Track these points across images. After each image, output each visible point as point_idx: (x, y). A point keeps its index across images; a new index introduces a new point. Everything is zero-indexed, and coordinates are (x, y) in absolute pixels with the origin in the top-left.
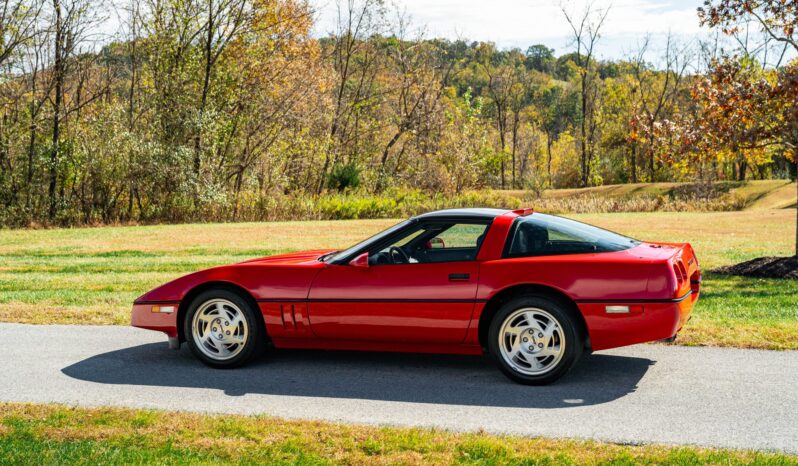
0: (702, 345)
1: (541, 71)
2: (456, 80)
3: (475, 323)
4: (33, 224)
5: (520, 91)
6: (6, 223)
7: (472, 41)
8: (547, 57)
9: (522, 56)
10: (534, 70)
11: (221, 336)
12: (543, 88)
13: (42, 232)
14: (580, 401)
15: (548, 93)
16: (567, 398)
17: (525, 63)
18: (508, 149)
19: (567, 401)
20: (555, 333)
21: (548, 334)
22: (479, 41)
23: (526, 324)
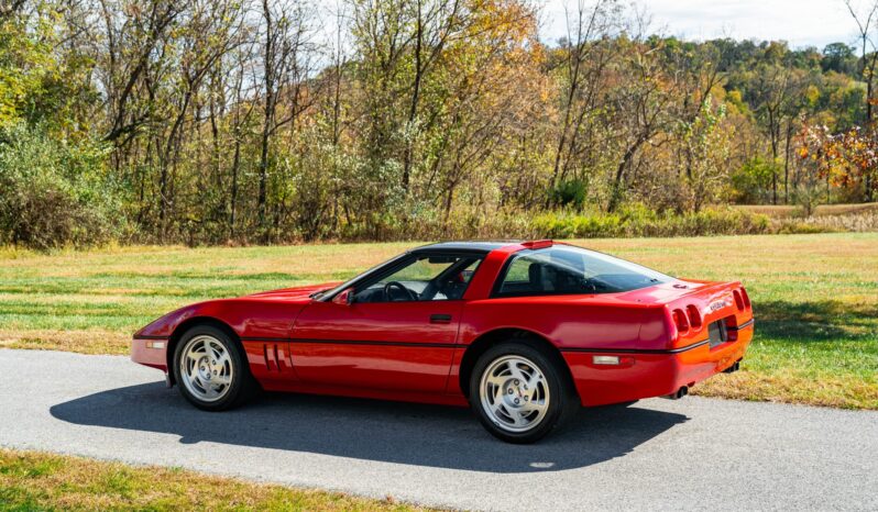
0: (766, 400)
1: (838, 72)
2: (742, 84)
3: (456, 370)
4: (230, 241)
5: (814, 94)
6: (205, 240)
7: (762, 40)
8: (847, 56)
9: (818, 55)
10: (832, 72)
11: (209, 376)
12: (840, 92)
13: (240, 250)
14: (550, 464)
15: (847, 96)
16: (537, 461)
17: (822, 64)
18: (780, 159)
19: (535, 465)
20: (540, 385)
21: (532, 385)
22: (769, 40)
23: (509, 373)
